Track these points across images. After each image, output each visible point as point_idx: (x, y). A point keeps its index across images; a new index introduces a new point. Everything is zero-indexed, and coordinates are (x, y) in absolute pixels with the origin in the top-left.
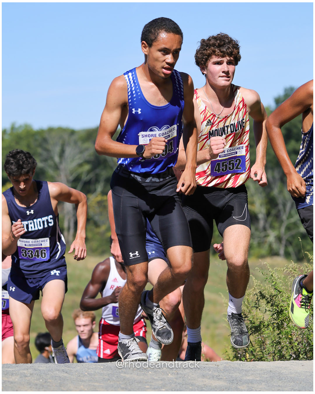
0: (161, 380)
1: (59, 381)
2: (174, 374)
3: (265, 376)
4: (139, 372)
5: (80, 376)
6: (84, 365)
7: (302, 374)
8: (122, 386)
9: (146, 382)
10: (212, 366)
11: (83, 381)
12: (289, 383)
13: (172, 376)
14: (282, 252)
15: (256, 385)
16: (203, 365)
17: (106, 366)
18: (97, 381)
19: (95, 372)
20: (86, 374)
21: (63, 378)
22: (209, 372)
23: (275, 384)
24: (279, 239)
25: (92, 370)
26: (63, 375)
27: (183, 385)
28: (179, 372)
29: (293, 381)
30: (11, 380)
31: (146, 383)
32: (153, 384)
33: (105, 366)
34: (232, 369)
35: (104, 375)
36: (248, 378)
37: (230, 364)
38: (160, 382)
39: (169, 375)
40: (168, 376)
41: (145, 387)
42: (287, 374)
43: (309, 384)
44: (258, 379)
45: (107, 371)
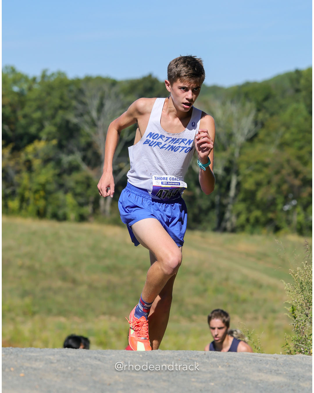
0: (210, 373)
1: (91, 370)
2: (225, 366)
10: (270, 359)
13: (222, 369)
16: (260, 358)
17: (146, 354)
19: (133, 361)
21: (95, 366)
22: (267, 365)
26: (96, 363)
27: (235, 379)
28: (231, 364)
30: (34, 366)
31: (192, 375)
32: (200, 377)
33: (144, 354)
34: (294, 363)
38: (209, 375)
39: (220, 367)
40: (218, 369)
41: (191, 381)
45: (147, 360)
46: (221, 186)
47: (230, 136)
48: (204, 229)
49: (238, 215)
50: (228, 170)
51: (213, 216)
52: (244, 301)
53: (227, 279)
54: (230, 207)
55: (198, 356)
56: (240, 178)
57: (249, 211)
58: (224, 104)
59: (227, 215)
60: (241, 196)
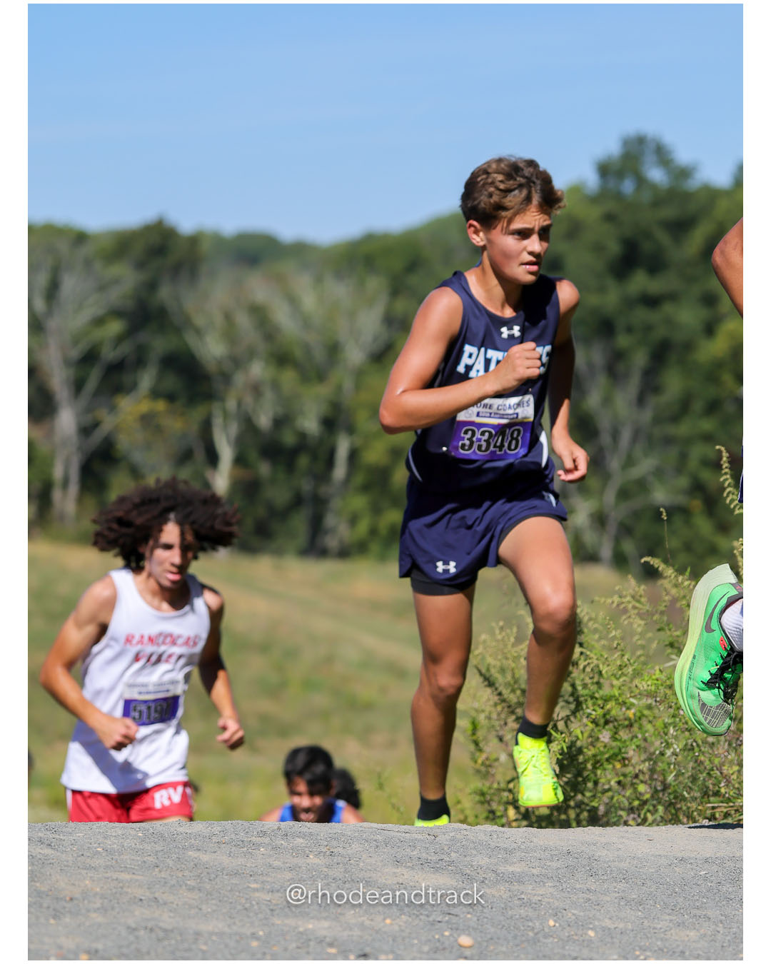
0: (291, 869)
2: (322, 854)
3: (554, 864)
4: (234, 848)
5: (82, 855)
6: (94, 827)
7: (647, 862)
8: (189, 882)
9: (251, 873)
10: (420, 837)
11: (91, 868)
12: (615, 884)
13: (317, 861)
14: (606, 551)
15: (530, 887)
16: (398, 834)
17: (151, 830)
18: (126, 867)
19: (123, 846)
20: (99, 849)
21: (40, 859)
22: (412, 851)
23: (578, 886)
24: (600, 520)
25: (116, 841)
26: (41, 851)
27: (345, 882)
28: (335, 850)
29: (624, 879)
31: (251, 875)
32: (269, 879)
33: (148, 830)
34: (472, 845)
35: (145, 855)
36: (511, 869)
37: (465, 833)
38: (288, 875)
39: (311, 857)
40: (308, 861)
41: (249, 887)
42: (609, 861)
43: (665, 886)
44: (535, 871)
45: (153, 844)
46: (315, 457)
47: (334, 350)
48: (279, 552)
49: (353, 521)
50: (330, 424)
51: (300, 522)
52: (368, 707)
53: (329, 659)
54: (336, 503)
55: (264, 834)
56: (358, 441)
57: (376, 510)
58: (319, 280)
59: (330, 520)
60: (359, 479)
